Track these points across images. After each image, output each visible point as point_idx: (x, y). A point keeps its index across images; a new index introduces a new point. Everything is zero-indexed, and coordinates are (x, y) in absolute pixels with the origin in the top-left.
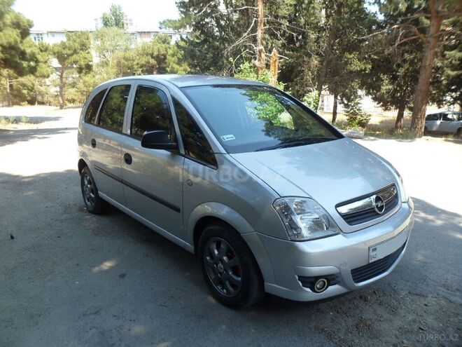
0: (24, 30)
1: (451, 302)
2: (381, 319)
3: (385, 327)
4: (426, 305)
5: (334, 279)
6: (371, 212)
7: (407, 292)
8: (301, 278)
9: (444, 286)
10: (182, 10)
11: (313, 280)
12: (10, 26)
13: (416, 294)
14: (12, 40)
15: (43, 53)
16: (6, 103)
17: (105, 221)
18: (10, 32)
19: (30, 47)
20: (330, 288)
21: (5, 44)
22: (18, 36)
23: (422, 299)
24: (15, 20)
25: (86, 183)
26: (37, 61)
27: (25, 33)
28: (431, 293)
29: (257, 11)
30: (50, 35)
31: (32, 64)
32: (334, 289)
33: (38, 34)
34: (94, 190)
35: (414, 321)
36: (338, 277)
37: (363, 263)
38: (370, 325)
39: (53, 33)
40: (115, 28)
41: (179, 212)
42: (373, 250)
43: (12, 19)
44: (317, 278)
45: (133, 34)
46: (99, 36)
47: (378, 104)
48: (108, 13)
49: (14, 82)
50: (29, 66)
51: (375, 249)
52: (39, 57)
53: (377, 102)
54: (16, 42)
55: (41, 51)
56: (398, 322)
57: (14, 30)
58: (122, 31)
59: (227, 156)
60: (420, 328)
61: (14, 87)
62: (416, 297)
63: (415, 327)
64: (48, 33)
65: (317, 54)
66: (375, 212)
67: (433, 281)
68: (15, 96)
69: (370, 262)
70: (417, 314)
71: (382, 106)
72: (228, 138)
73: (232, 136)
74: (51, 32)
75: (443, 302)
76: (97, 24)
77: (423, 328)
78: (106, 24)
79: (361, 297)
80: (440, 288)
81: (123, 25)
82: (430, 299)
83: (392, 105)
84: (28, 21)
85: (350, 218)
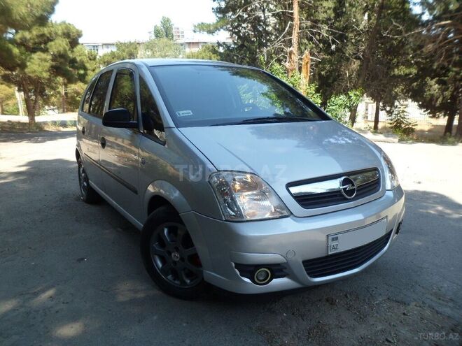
0: (74, 39)
1: (438, 313)
2: (342, 326)
3: (343, 335)
4: (404, 314)
5: (281, 270)
6: (336, 196)
7: (385, 298)
8: (238, 266)
9: (436, 294)
10: (219, 16)
11: (252, 269)
12: (61, 36)
13: (396, 301)
14: (61, 49)
15: (92, 61)
16: (61, 110)
17: (93, 209)
18: (60, 42)
19: (80, 56)
20: (275, 281)
21: (56, 53)
22: (67, 45)
23: (402, 307)
24: (66, 31)
25: (81, 172)
26: (85, 69)
27: (74, 43)
28: (415, 301)
29: (292, 14)
30: (104, 47)
31: (82, 72)
32: (279, 283)
33: (94, 46)
34: (86, 179)
35: (383, 331)
36: (286, 268)
37: (320, 253)
38: (326, 332)
39: (107, 45)
40: (165, 40)
41: (137, 194)
42: (333, 240)
43: (63, 30)
44: (258, 266)
45: (182, 45)
46: (149, 46)
47: (425, 111)
48: (159, 25)
49: (69, 90)
50: (78, 73)
51: (337, 239)
52: (88, 65)
53: (423, 110)
54: (65, 50)
55: (90, 59)
56: (362, 331)
57: (64, 40)
58: (172, 42)
59: (176, 130)
60: (387, 340)
61: (69, 95)
62: (395, 304)
63: (382, 338)
64: (103, 45)
65: (356, 58)
66: (343, 196)
67: (423, 287)
68: (70, 104)
69: (330, 253)
70: (390, 324)
71: (429, 113)
72: (183, 113)
73: (190, 111)
74: (106, 44)
75: (428, 313)
76: (150, 37)
77: (390, 340)
78: (157, 36)
79: (327, 300)
80: (429, 296)
81: (172, 36)
82: (413, 308)
83: (440, 112)
84: (77, 31)
85: (306, 200)
